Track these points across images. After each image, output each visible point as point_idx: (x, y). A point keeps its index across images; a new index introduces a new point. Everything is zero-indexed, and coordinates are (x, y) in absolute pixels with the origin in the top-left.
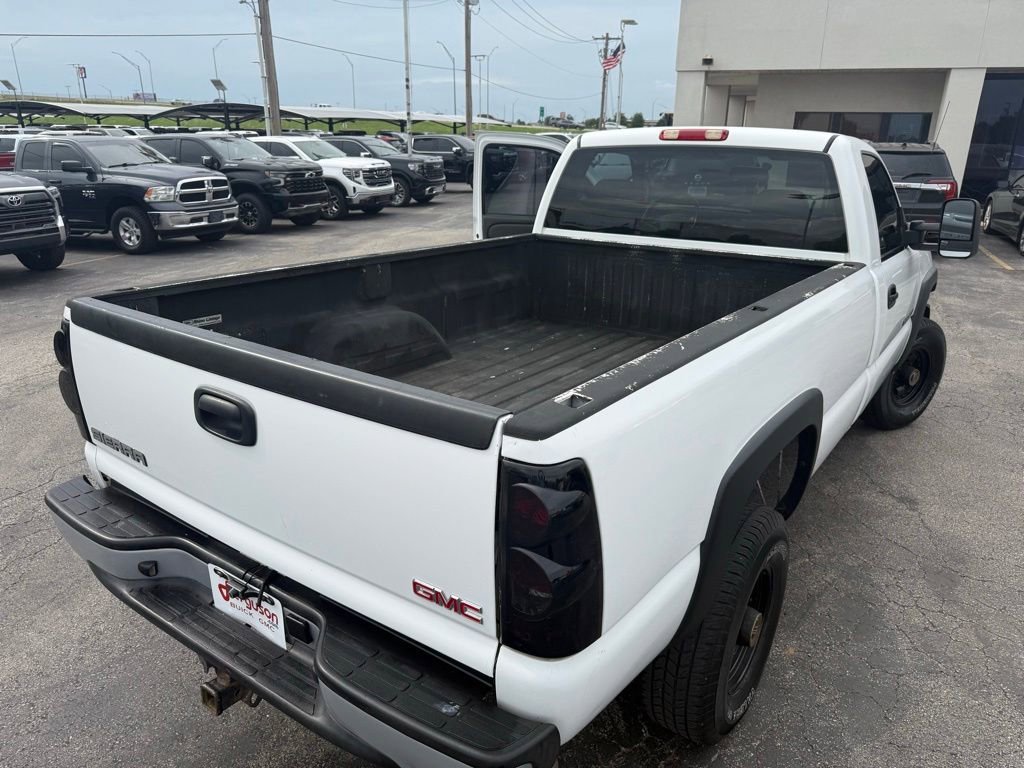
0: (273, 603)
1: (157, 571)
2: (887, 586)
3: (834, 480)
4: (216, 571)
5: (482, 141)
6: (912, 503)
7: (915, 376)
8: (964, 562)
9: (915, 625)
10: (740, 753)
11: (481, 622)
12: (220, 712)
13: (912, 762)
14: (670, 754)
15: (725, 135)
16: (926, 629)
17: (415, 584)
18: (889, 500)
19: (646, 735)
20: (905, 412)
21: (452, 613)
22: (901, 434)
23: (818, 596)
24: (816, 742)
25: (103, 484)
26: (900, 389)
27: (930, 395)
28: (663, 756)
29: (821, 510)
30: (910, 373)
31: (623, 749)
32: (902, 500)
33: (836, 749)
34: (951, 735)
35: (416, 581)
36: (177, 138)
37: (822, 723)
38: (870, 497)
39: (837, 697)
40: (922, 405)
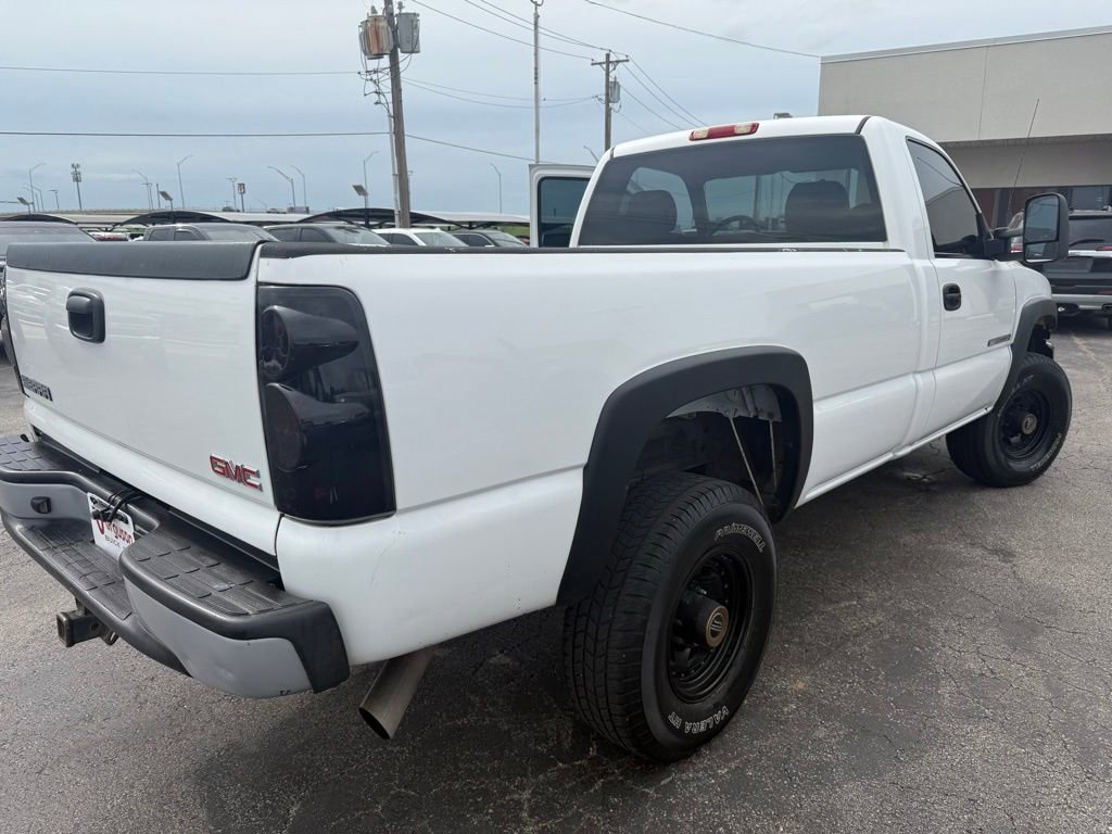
0: (127, 522)
1: (50, 510)
2: (945, 631)
3: (917, 532)
4: (92, 499)
5: (536, 174)
6: (1007, 555)
7: (1030, 423)
8: (1055, 614)
9: (970, 672)
10: (699, 779)
11: (260, 488)
12: (70, 644)
13: (915, 804)
14: (614, 773)
15: (754, 128)
16: (982, 675)
17: (212, 458)
18: (979, 551)
19: (592, 752)
20: (1020, 466)
21: (235, 485)
23: (856, 636)
24: (796, 775)
25: (36, 439)
26: (1015, 440)
27: (1054, 447)
28: (604, 774)
29: (890, 558)
30: (1022, 420)
31: (561, 764)
32: (995, 552)
33: (820, 783)
34: (976, 781)
35: (213, 455)
36: (297, 228)
37: (812, 757)
38: (960, 549)
39: (841, 733)
40: (1044, 460)
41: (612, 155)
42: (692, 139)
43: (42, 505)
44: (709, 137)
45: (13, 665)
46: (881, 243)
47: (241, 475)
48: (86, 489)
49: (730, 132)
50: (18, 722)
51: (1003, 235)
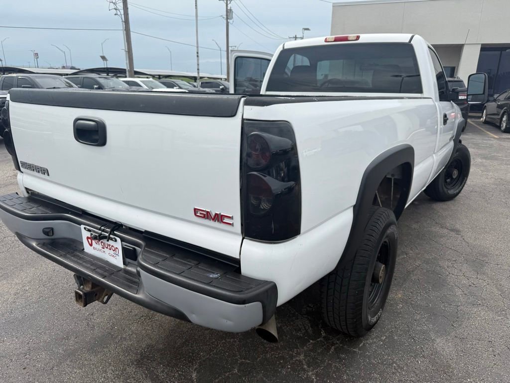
0: (116, 241)
1: (53, 234)
2: (448, 267)
3: (417, 222)
4: (85, 228)
5: (234, 55)
6: (457, 231)
7: (455, 173)
8: (487, 257)
9: (464, 284)
10: (375, 342)
11: (232, 225)
12: (85, 305)
13: (469, 346)
14: (337, 343)
15: (358, 38)
16: (470, 286)
17: (195, 209)
18: (445, 231)
19: (324, 334)
20: (451, 192)
21: (216, 224)
22: (449, 203)
23: (412, 271)
24: (415, 337)
25: (26, 195)
26: (448, 180)
27: (463, 184)
28: (333, 344)
29: (411, 235)
30: (453, 172)
31: (311, 341)
32: (452, 230)
33: (427, 340)
34: (488, 333)
35: (196, 207)
36: (81, 77)
37: (418, 328)
38: (436, 229)
39: (426, 316)
40: (459, 189)
41: (283, 47)
42: (326, 41)
43: (48, 232)
44: (335, 41)
45: (12, 313)
46: (420, 94)
47: (219, 218)
48: (80, 224)
49: (346, 39)
50: (28, 343)
51: (456, 91)
